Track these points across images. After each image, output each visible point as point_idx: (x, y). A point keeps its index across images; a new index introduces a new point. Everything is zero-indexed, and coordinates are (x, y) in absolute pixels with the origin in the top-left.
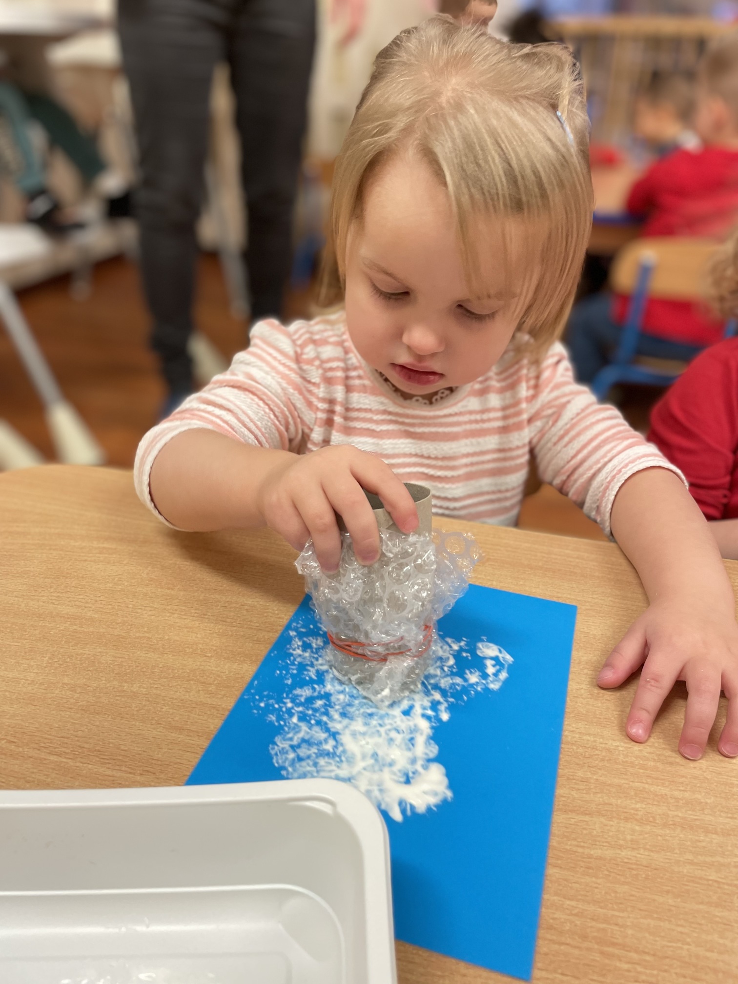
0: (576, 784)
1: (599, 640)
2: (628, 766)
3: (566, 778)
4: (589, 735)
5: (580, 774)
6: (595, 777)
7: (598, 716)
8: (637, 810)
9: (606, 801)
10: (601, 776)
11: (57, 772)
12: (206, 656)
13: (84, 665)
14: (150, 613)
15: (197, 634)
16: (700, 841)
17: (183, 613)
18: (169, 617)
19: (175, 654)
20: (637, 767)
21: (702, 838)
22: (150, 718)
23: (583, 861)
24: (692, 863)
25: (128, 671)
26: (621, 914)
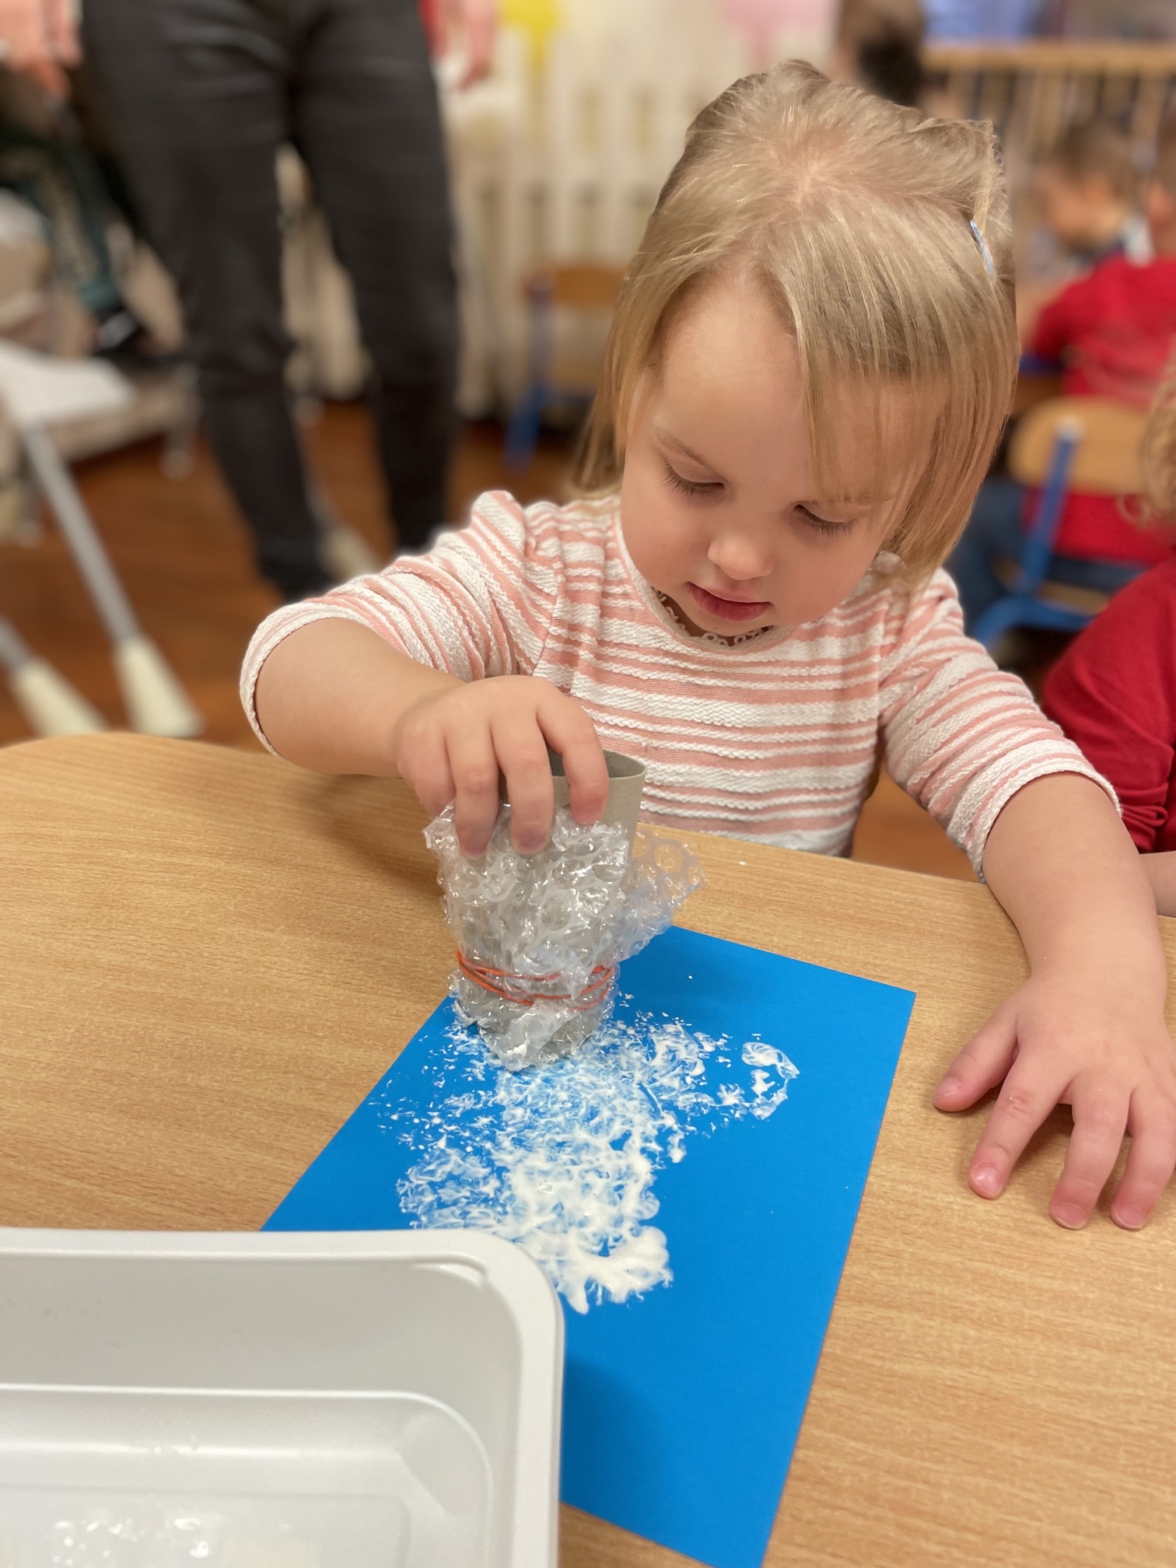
0: (879, 1259)
1: (935, 1034)
2: (965, 1235)
3: (864, 1250)
4: (907, 1182)
5: (888, 1244)
6: (911, 1250)
7: (923, 1155)
8: (973, 1304)
9: (926, 1289)
10: (920, 1249)
11: (75, 1205)
12: (316, 1036)
13: (128, 1043)
14: (235, 966)
15: (304, 1001)
16: (1070, 1359)
17: (284, 969)
18: (263, 973)
19: (269, 1031)
20: (980, 1237)
21: (1075, 1354)
22: (223, 1128)
23: (882, 1381)
24: (1055, 1392)
25: (195, 1054)
26: (935, 1467)
